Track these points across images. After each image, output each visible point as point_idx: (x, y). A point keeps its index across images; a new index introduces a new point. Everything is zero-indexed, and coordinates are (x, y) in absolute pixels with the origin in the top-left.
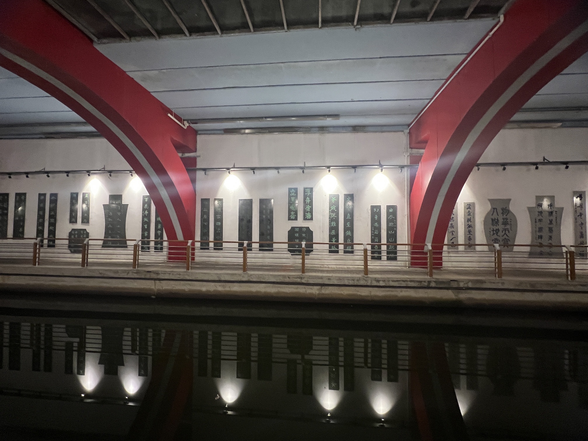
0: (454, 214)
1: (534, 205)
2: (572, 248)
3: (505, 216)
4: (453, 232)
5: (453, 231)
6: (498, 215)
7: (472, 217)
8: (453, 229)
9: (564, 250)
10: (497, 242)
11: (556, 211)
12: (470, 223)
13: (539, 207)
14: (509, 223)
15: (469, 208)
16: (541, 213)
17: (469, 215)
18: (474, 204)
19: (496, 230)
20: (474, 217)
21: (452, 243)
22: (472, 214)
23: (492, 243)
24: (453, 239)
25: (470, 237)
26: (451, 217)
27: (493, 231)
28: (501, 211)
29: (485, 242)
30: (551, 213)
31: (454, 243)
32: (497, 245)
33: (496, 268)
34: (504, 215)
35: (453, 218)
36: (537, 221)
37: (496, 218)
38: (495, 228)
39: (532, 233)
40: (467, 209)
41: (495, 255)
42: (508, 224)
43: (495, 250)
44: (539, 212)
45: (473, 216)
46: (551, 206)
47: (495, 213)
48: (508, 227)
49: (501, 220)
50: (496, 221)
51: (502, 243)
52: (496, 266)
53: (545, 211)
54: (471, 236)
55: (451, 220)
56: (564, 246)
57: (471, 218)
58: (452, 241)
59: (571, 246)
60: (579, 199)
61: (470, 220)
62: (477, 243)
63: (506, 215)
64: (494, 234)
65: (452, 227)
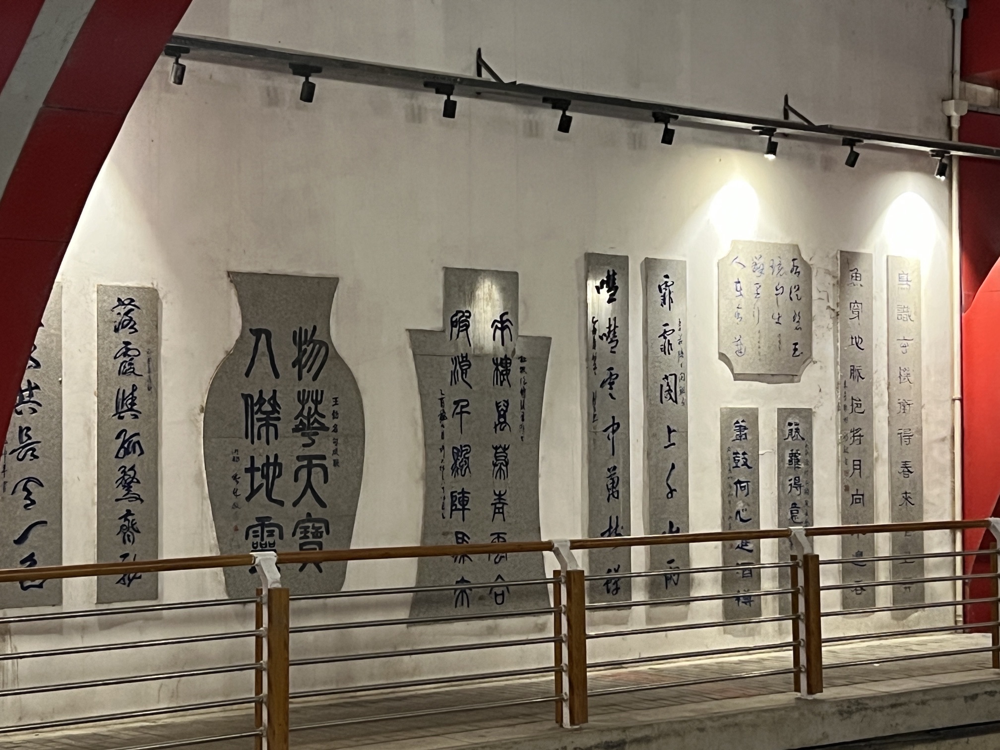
0: (38, 365)
1: (434, 322)
2: (578, 553)
3: (308, 384)
4: (31, 486)
5: (29, 480)
6: (277, 375)
7: (141, 383)
8: (31, 468)
9: (551, 564)
10: (267, 540)
11: (522, 359)
12: (128, 423)
13: (455, 330)
14: (328, 422)
15: (126, 323)
16: (463, 362)
17: (127, 370)
18: (153, 295)
19: (267, 464)
20: (153, 387)
21: (23, 562)
22: (140, 364)
23: (246, 547)
24: (31, 535)
25: (129, 513)
26: (24, 386)
27: (251, 470)
28: (294, 352)
29: (208, 547)
30: (502, 365)
31: (34, 563)
32: (266, 560)
33: (259, 704)
34: (307, 376)
35: (32, 387)
36: (449, 410)
37: (267, 396)
38: (261, 452)
39: (428, 479)
40: (116, 330)
41: (259, 624)
42: (324, 428)
43: (259, 592)
44: (455, 360)
45: (146, 376)
46: (502, 329)
47: (263, 363)
48: (323, 445)
49: (289, 407)
50: (267, 407)
51: (292, 544)
52: (259, 689)
53: (481, 357)
54: (135, 506)
55: (22, 402)
56: (549, 546)
57: (134, 388)
58: (24, 551)
59: (576, 545)
60: (605, 294)
61: (133, 404)
62: (167, 553)
63: (315, 378)
64: (254, 492)
65: (29, 449)
